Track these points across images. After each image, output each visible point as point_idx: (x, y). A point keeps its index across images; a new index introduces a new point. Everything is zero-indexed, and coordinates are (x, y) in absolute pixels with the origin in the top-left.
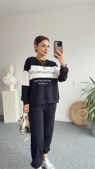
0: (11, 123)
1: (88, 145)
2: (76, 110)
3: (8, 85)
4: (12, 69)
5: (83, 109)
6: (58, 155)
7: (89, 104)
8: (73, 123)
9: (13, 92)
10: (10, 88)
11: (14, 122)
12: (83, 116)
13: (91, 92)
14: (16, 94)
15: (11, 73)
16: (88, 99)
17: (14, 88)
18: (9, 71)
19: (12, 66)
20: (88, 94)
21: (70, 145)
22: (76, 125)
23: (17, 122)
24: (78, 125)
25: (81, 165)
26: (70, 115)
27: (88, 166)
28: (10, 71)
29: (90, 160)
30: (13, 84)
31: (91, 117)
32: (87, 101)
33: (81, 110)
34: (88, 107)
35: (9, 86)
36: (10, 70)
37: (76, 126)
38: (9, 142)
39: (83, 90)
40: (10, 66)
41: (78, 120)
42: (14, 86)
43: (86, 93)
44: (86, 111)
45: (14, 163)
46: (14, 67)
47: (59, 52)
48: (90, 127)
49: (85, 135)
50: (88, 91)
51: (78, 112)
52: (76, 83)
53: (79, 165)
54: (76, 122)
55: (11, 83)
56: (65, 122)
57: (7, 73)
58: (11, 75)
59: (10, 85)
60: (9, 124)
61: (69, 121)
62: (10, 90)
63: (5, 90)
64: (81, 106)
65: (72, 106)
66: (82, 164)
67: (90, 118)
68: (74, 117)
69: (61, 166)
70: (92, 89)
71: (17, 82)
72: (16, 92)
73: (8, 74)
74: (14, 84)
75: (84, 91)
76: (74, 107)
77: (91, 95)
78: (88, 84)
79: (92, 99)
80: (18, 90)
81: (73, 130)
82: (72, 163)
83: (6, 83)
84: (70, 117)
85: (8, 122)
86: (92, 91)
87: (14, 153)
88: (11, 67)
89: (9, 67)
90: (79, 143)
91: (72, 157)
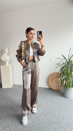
0: (7, 88)
1: (61, 103)
2: (52, 79)
3: (5, 62)
4: (7, 50)
5: (57, 78)
6: (40, 108)
7: (62, 74)
8: (50, 89)
9: (8, 67)
10: (6, 64)
11: (9, 87)
12: (58, 83)
13: (63, 66)
14: (10, 68)
15: (6, 53)
16: (61, 70)
17: (9, 64)
18: (5, 52)
19: (7, 48)
20: (61, 67)
22: (52, 90)
23: (11, 87)
24: (54, 90)
25: (56, 115)
26: (48, 82)
29: (62, 112)
30: (8, 61)
32: (60, 72)
33: (56, 79)
34: (61, 76)
35: (5, 63)
37: (52, 91)
38: (6, 100)
39: (57, 64)
40: (5, 48)
41: (54, 86)
44: (60, 79)
46: (8, 49)
47: (40, 37)
48: (63, 91)
49: (59, 97)
50: (60, 65)
51: (54, 80)
52: (52, 59)
54: (53, 88)
56: (44, 88)
61: (47, 87)
62: (6, 65)
63: (2, 65)
64: (56, 76)
65: (49, 76)
66: (56, 114)
68: (51, 84)
70: (64, 63)
72: (10, 66)
73: (4, 54)
74: (9, 61)
75: (58, 65)
76: (51, 77)
78: (61, 60)
79: (63, 70)
81: (51, 93)
82: (49, 113)
83: (3, 60)
84: (48, 84)
85: (5, 88)
86: (64, 64)
88: (6, 49)
89: (5, 49)
90: (55, 101)
91: (50, 110)
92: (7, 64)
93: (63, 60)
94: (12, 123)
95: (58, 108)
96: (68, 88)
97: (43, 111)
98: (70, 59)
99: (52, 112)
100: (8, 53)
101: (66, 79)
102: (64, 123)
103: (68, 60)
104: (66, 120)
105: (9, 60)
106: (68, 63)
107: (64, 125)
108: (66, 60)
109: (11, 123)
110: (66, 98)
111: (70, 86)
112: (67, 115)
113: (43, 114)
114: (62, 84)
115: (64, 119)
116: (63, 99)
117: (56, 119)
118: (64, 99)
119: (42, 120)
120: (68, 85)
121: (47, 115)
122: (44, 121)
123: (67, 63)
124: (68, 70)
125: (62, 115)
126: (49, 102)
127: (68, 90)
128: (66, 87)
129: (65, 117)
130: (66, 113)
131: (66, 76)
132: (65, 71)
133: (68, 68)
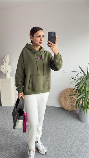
0: (8, 107)
1: (75, 129)
2: (66, 97)
3: (5, 73)
4: (8, 59)
5: (72, 96)
6: (48, 136)
7: (78, 91)
8: (63, 109)
9: (9, 80)
10: (6, 76)
11: (10, 106)
12: (72, 102)
13: (79, 81)
14: (11, 81)
16: (77, 87)
17: (10, 76)
18: (5, 60)
19: (8, 56)
20: (77, 82)
21: (59, 128)
22: (65, 110)
23: (13, 106)
24: (67, 110)
26: (60, 101)
27: (74, 147)
28: (6, 61)
29: (77, 143)
30: (9, 72)
31: (79, 103)
32: (76, 89)
33: (70, 96)
34: (77, 94)
36: (6, 59)
39: (73, 78)
41: (68, 105)
42: (10, 74)
43: (75, 81)
44: (75, 97)
46: (9, 56)
48: (78, 112)
49: (73, 120)
50: (77, 80)
51: (67, 98)
52: (66, 71)
53: (66, 146)
54: (66, 107)
55: (7, 71)
56: (55, 107)
57: (4, 62)
58: (7, 64)
59: (7, 73)
60: (6, 107)
61: (59, 106)
62: (7, 78)
63: (2, 78)
64: (70, 93)
65: (62, 93)
66: (69, 145)
68: (63, 103)
69: (50, 146)
70: (81, 78)
71: (12, 71)
72: (11, 79)
73: (4, 63)
74: (10, 72)
75: (73, 80)
76: (64, 94)
77: (79, 84)
78: (77, 73)
79: (80, 87)
80: (13, 78)
81: (63, 114)
82: (60, 144)
83: (3, 71)
84: (60, 103)
85: (5, 106)
86: (81, 79)
89: (5, 56)
90: (68, 126)
91: (60, 139)
92: (8, 76)
93: (80, 74)
95: (71, 136)
96: (85, 110)
97: (51, 140)
99: (63, 143)
100: (9, 62)
101: (82, 98)
104: (81, 155)
105: (10, 71)
108: (84, 74)
110: (82, 122)
111: (88, 107)
112: (83, 148)
114: (78, 104)
115: (79, 152)
117: (67, 153)
118: (79, 123)
119: (49, 154)
120: (85, 106)
121: (57, 147)
122: (53, 155)
123: (85, 77)
124: (86, 86)
125: (76, 147)
126: (61, 128)
127: (85, 112)
128: (82, 107)
129: (80, 150)
130: (81, 144)
131: (83, 95)
132: (82, 87)
133: (86, 84)
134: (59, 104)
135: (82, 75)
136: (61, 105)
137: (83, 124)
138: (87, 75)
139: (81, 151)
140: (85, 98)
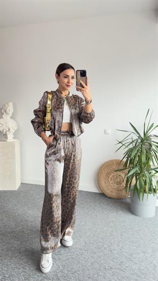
0: (8, 191)
1: (125, 226)
2: (108, 174)
3: (4, 133)
4: (10, 108)
5: (118, 173)
6: (80, 236)
7: (128, 165)
8: (103, 195)
9: (12, 144)
11: (13, 189)
12: (119, 183)
13: (131, 146)
14: (16, 146)
15: (8, 114)
16: (127, 156)
17: (13, 138)
18: (5, 111)
19: (11, 104)
20: (127, 149)
21: (98, 225)
22: (107, 196)
23: (16, 189)
24: (110, 198)
25: (114, 252)
26: (98, 181)
28: (8, 112)
30: (12, 131)
31: (131, 183)
32: (125, 160)
33: (115, 173)
34: (127, 169)
35: (4, 135)
36: (8, 110)
37: (106, 198)
38: (6, 217)
39: (120, 143)
40: (8, 104)
41: (110, 188)
42: (13, 134)
43: (124, 147)
44: (123, 175)
45: (15, 245)
46: (13, 105)
48: (129, 201)
49: (120, 212)
50: (126, 145)
51: (111, 176)
52: (109, 131)
53: (111, 251)
54: (108, 192)
55: (9, 130)
56: (90, 192)
57: (3, 114)
58: (8, 117)
59: (8, 133)
60: (5, 192)
61: (96, 191)
62: (8, 141)
64: (115, 167)
65: (101, 167)
66: (115, 250)
67: (128, 186)
68: (103, 184)
70: (133, 142)
71: (17, 129)
72: (15, 143)
73: (3, 116)
74: (14, 131)
75: (121, 145)
76: (105, 170)
77: (131, 150)
78: (127, 134)
79: (132, 156)
81: (103, 203)
82: (100, 248)
84: (99, 184)
86: (134, 144)
87: (14, 232)
88: (8, 106)
89: (6, 105)
90: (112, 222)
91: (101, 240)
92: (10, 137)
93: (133, 134)
94: (19, 269)
95: (118, 237)
96: (141, 194)
97: (86, 243)
98: (147, 132)
99: (106, 246)
100: (13, 114)
101: (136, 174)
102: (132, 269)
103: (142, 135)
104: (136, 264)
105: (14, 129)
106: (142, 141)
107: (132, 274)
108: (138, 135)
109: (17, 268)
110: (136, 215)
111: (145, 191)
112: (138, 253)
113: (86, 249)
115: (132, 260)
116: (129, 217)
117: (114, 261)
118: (131, 217)
119: (84, 262)
120: (141, 188)
121: (95, 253)
122: (89, 264)
123: (139, 141)
124: (141, 155)
125: (126, 252)
126: (100, 224)
127: (141, 199)
128: (137, 192)
129: (133, 256)
130: (135, 248)
131: (137, 169)
132: (135, 157)
133: (141, 151)
134: (96, 187)
135: (135, 137)
136: (100, 188)
137: (138, 218)
138: (143, 137)
139: (135, 258)
140: (139, 174)
